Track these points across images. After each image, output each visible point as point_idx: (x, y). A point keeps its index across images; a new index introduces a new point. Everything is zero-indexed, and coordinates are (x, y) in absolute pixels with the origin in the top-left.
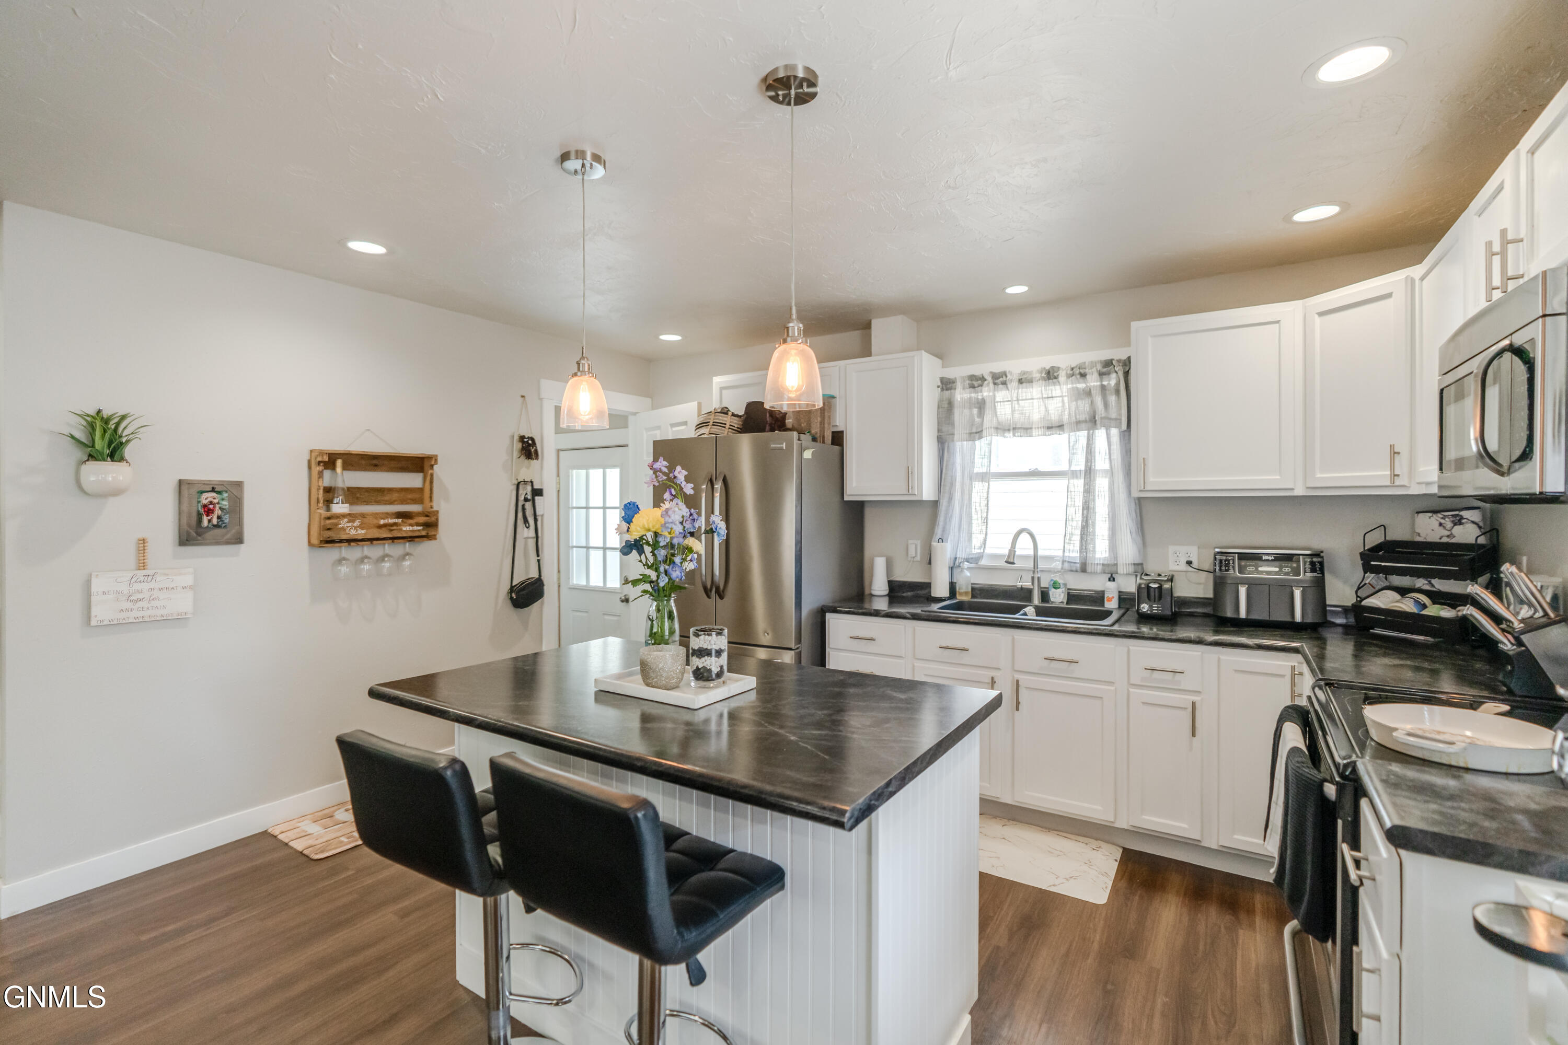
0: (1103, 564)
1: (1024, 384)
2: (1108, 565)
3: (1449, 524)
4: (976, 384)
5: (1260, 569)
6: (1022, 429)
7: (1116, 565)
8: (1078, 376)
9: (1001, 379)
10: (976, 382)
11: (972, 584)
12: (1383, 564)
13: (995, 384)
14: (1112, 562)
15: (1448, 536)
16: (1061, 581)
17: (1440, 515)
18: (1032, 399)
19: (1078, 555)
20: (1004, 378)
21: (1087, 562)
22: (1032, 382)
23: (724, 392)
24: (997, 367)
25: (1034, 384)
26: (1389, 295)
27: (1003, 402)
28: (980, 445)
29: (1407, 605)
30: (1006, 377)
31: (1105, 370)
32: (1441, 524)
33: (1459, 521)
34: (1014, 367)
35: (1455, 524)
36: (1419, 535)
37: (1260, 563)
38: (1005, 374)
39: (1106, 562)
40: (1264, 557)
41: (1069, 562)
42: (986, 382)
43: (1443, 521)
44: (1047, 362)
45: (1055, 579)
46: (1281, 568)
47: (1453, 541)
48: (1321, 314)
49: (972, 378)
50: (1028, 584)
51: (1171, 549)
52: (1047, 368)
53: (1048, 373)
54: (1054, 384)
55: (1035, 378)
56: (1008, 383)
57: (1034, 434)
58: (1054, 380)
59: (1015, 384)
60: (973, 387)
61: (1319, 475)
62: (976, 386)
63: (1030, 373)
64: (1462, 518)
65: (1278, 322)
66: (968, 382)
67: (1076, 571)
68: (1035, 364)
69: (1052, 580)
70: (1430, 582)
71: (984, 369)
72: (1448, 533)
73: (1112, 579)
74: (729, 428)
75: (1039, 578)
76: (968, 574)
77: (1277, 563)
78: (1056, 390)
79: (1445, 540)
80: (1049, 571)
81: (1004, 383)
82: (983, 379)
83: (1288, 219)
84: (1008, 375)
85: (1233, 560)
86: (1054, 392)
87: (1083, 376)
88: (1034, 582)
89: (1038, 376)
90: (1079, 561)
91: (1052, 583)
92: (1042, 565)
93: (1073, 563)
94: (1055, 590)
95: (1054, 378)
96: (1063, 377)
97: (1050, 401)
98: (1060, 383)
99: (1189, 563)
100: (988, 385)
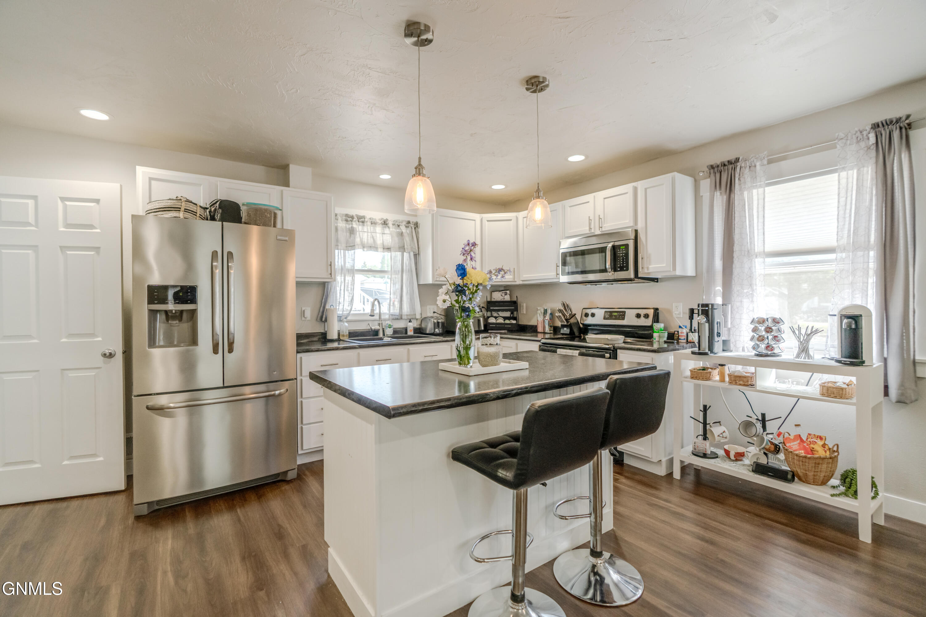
0: (407, 315)
1: (373, 225)
2: (410, 315)
3: (504, 295)
4: (349, 219)
6: (373, 247)
7: (415, 314)
8: (397, 226)
10: (349, 218)
11: (349, 330)
12: (494, 308)
13: (358, 221)
14: (412, 313)
16: (391, 325)
17: (501, 292)
18: (376, 233)
19: (398, 311)
20: (363, 220)
21: (403, 314)
24: (361, 213)
25: (377, 225)
26: (511, 220)
27: (362, 232)
28: (349, 253)
29: (501, 321)
30: (364, 219)
31: (407, 225)
32: (501, 295)
33: (506, 294)
34: (369, 214)
36: (494, 299)
38: (364, 217)
39: (408, 314)
41: (392, 315)
44: (385, 216)
45: (389, 323)
47: (505, 300)
48: (488, 221)
49: (347, 215)
50: (377, 327)
51: (428, 307)
52: (385, 218)
53: (384, 222)
54: (385, 227)
55: (378, 222)
56: (365, 222)
57: (379, 251)
59: (369, 223)
60: (347, 221)
62: (349, 220)
63: (376, 219)
65: (475, 220)
66: (344, 217)
67: (397, 319)
68: (378, 216)
70: (498, 314)
71: (353, 212)
72: (503, 298)
73: (410, 321)
75: (382, 324)
76: (346, 324)
78: (387, 231)
79: (502, 300)
80: (385, 320)
81: (363, 222)
82: (352, 217)
83: (490, 187)
84: (366, 218)
86: (385, 231)
87: (399, 226)
88: (379, 326)
89: (380, 222)
90: (398, 314)
91: (388, 325)
92: (383, 317)
93: (395, 315)
94: (389, 329)
95: (387, 225)
96: (390, 225)
97: (384, 236)
98: (389, 227)
99: (434, 312)
100: (355, 221)
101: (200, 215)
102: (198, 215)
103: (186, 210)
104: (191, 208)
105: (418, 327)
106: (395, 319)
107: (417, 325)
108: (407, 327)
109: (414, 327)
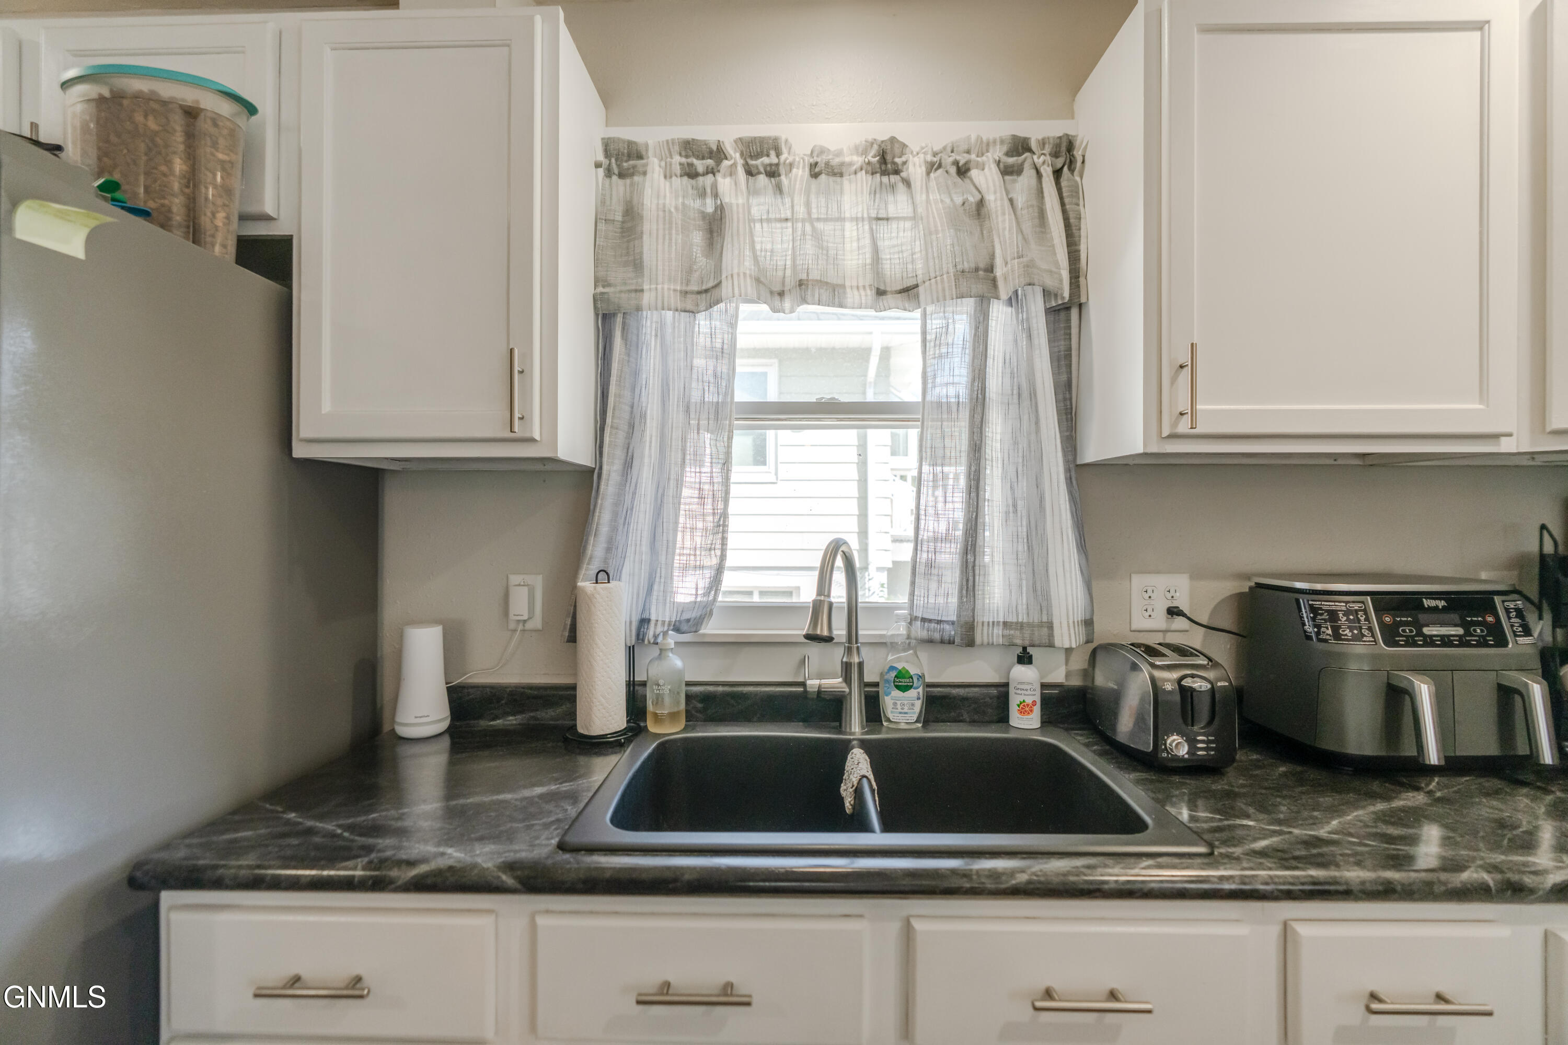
0: (1005, 623)
1: (823, 178)
2: (1021, 626)
4: (700, 165)
5: (1426, 631)
7: (1050, 626)
8: (953, 170)
9: (765, 160)
10: (701, 160)
11: (688, 684)
13: (750, 173)
14: (1035, 618)
16: (913, 671)
18: (841, 219)
19: (954, 600)
20: (773, 159)
21: (979, 619)
22: (841, 175)
25: (845, 181)
27: (769, 220)
30: (778, 155)
31: (1011, 160)
34: (799, 130)
37: (1422, 617)
38: (774, 146)
39: (1012, 619)
40: (1427, 603)
41: (924, 620)
42: (726, 163)
44: (883, 125)
45: (900, 666)
46: (1466, 625)
49: (689, 147)
50: (835, 683)
51: (1138, 582)
52: (887, 140)
53: (883, 157)
54: (893, 187)
55: (851, 164)
56: (782, 170)
57: (849, 301)
58: (893, 178)
59: (801, 175)
60: (691, 173)
62: (700, 169)
63: (837, 152)
66: (677, 159)
67: (951, 642)
69: (892, 668)
73: (1025, 658)
75: (861, 665)
76: (676, 661)
77: (1455, 617)
78: (898, 204)
80: (880, 644)
81: (772, 173)
82: (718, 154)
84: (784, 150)
85: (1365, 612)
86: (892, 208)
87: (962, 171)
88: (847, 679)
89: (858, 160)
90: (954, 618)
91: (893, 674)
92: (865, 631)
93: (939, 622)
94: (896, 693)
95: (897, 172)
96: (915, 169)
97: (882, 227)
98: (907, 183)
99: (1173, 612)
100: (732, 172)
105: (1076, 682)
106: (942, 642)
107: (1068, 675)
108: (1007, 685)
109: (1044, 686)
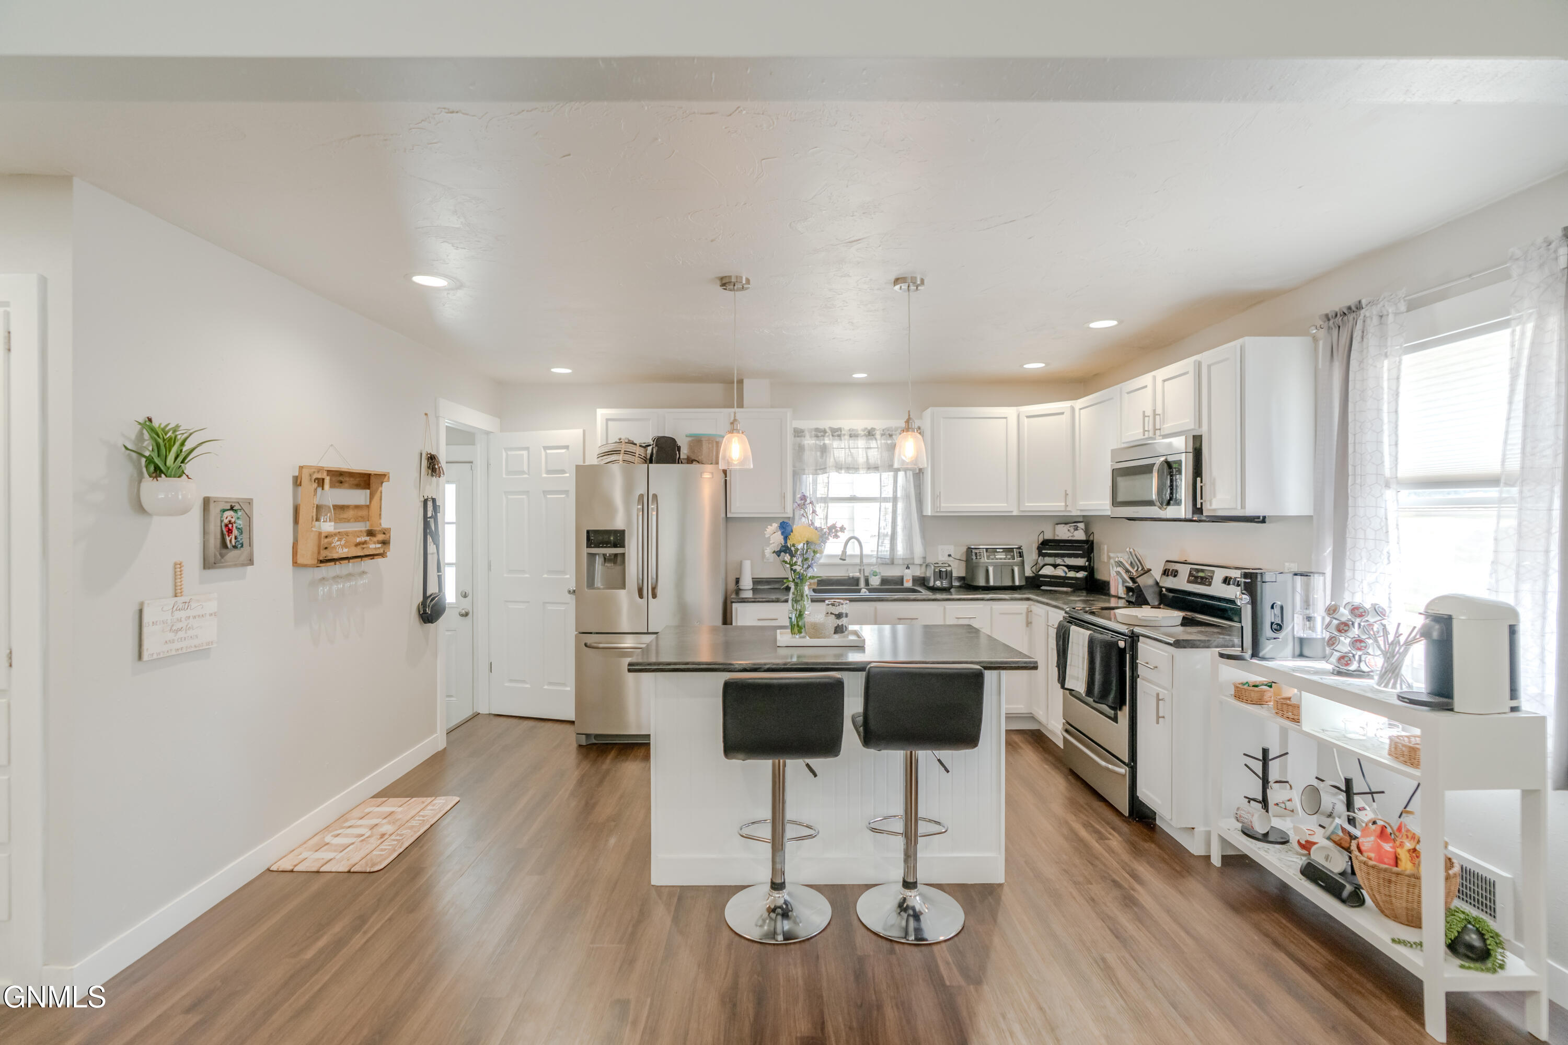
0: (903, 559)
1: (853, 438)
2: (906, 559)
3: (1072, 530)
4: (820, 434)
5: (997, 557)
6: (851, 468)
7: (914, 559)
8: (888, 436)
9: (837, 433)
10: (820, 433)
12: (1049, 552)
13: (833, 436)
14: (910, 556)
15: (1072, 536)
16: (878, 571)
17: (1068, 525)
18: (858, 448)
19: (888, 553)
20: (839, 433)
21: (896, 557)
22: (858, 437)
23: (610, 423)
24: (836, 424)
25: (859, 438)
26: (1063, 413)
27: (838, 448)
28: (822, 478)
29: (1060, 572)
30: (841, 431)
32: (1069, 530)
33: (1076, 529)
34: (846, 424)
35: (1075, 530)
36: (1058, 536)
37: (996, 554)
38: (840, 429)
39: (904, 557)
40: (998, 550)
41: (881, 558)
42: (827, 434)
43: (1069, 528)
44: (869, 424)
45: (874, 570)
46: (1006, 555)
47: (1073, 538)
48: (1028, 417)
49: (817, 430)
50: (857, 574)
51: (940, 547)
52: (869, 428)
53: (869, 432)
54: (872, 439)
55: (861, 434)
56: (842, 436)
57: (859, 472)
58: (872, 437)
59: (847, 437)
60: (817, 436)
61: (1027, 504)
62: (820, 436)
63: (857, 430)
64: (1078, 527)
65: (1006, 418)
66: (813, 433)
67: (888, 564)
68: (860, 424)
69: (872, 570)
70: (1063, 560)
71: (826, 424)
72: (1072, 535)
73: (908, 568)
74: (639, 457)
75: (864, 569)
77: (1004, 554)
78: (873, 444)
79: (1070, 538)
80: (870, 565)
81: (839, 436)
82: (825, 431)
83: (1022, 366)
84: (842, 430)
85: (983, 552)
86: (871, 445)
87: (891, 436)
88: (860, 573)
89: (863, 433)
90: (888, 557)
91: (872, 572)
92: (865, 561)
93: (885, 558)
94: (873, 577)
95: (873, 435)
96: (878, 436)
97: (869, 451)
98: (876, 439)
99: (950, 556)
100: (829, 436)
101: (639, 455)
102: (637, 455)
103: (626, 452)
104: (631, 449)
105: (922, 575)
106: (886, 564)
107: (921, 573)
108: (903, 576)
109: (913, 576)
